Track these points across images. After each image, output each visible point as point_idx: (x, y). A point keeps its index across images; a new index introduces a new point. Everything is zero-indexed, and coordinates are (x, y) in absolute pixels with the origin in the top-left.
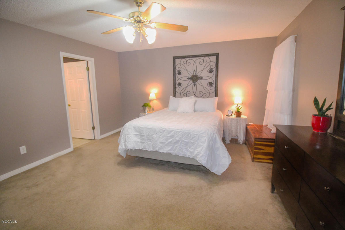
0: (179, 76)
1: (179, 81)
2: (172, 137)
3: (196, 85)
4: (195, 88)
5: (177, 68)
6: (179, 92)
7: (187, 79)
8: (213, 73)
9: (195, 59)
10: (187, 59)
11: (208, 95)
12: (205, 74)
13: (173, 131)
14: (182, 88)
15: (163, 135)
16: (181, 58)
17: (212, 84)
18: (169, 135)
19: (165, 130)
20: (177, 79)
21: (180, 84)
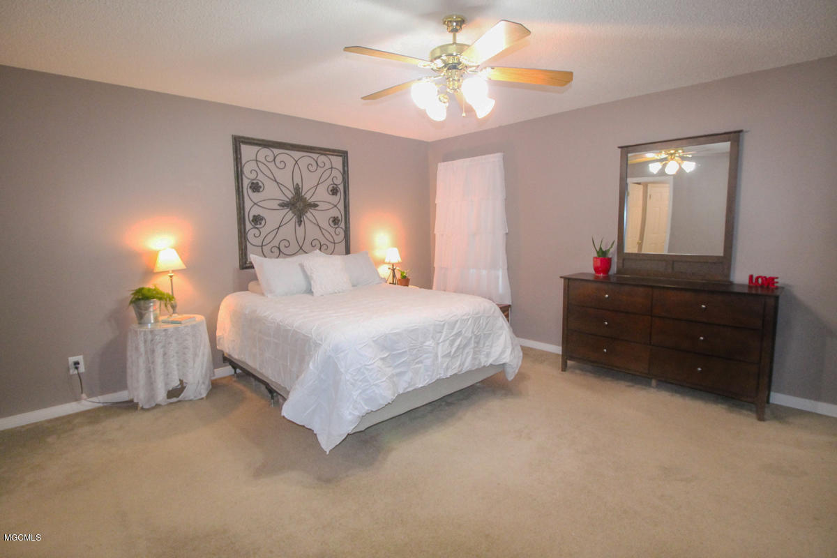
0: (256, 197)
1: (256, 211)
2: (458, 334)
3: (303, 223)
4: (300, 230)
5: (246, 170)
6: (258, 242)
7: (279, 208)
8: (339, 194)
9: (297, 154)
10: (276, 151)
11: (331, 246)
12: (321, 195)
13: (457, 321)
14: (264, 231)
15: (443, 337)
16: (259, 145)
17: (339, 220)
18: (454, 333)
19: (444, 324)
20: (248, 204)
21: (257, 220)
